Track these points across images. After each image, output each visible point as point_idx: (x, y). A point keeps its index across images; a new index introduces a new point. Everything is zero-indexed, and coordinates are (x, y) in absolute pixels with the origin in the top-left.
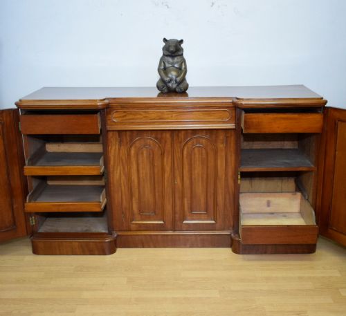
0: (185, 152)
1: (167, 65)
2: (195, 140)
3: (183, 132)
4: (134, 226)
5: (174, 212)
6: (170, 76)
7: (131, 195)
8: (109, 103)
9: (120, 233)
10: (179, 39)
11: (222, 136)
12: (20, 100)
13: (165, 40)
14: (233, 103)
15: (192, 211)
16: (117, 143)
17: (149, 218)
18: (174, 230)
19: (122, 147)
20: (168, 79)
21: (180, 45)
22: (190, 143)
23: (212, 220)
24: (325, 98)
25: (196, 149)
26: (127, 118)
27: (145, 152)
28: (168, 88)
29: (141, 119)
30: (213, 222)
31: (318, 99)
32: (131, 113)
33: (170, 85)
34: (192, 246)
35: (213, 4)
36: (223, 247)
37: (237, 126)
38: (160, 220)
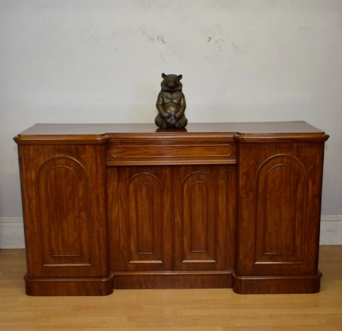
0: (185, 189)
1: (166, 101)
2: (195, 176)
3: (183, 168)
4: (132, 265)
5: (173, 252)
6: (169, 111)
7: (129, 234)
8: (109, 139)
9: (117, 273)
10: (178, 75)
11: (222, 173)
12: (19, 135)
13: (163, 75)
14: (234, 138)
15: (192, 250)
16: (116, 179)
17: (148, 258)
18: (173, 269)
19: (121, 184)
20: (167, 114)
21: (179, 80)
22: (190, 179)
23: (212, 259)
24: (327, 133)
25: (196, 186)
26: (127, 153)
27: (144, 189)
28: (167, 123)
29: (141, 154)
30: (214, 261)
31: (319, 133)
32: (131, 149)
33: (169, 120)
34: (192, 287)
35: (210, 38)
36: (223, 287)
37: (238, 161)
38: (159, 260)
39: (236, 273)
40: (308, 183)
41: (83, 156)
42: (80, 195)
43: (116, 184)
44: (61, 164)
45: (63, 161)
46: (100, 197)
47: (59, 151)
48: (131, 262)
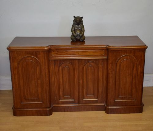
0: (84, 69)
2: (89, 63)
3: (83, 60)
4: (61, 102)
5: (79, 96)
6: (77, 33)
7: (59, 88)
8: (50, 48)
9: (54, 106)
11: (101, 62)
12: (9, 47)
13: (74, 17)
14: (106, 47)
15: (87, 95)
16: (53, 65)
17: (67, 98)
18: (79, 103)
19: (56, 67)
20: (76, 35)
22: (87, 65)
25: (89, 68)
26: (58, 54)
27: (66, 69)
29: (65, 55)
30: (97, 99)
31: (144, 46)
32: (60, 52)
33: (77, 37)
34: (87, 111)
36: (101, 110)
37: (108, 58)
38: (72, 99)
39: (107, 105)
40: (138, 67)
41: (38, 56)
42: (38, 73)
43: (53, 67)
44: (29, 60)
45: (30, 58)
46: (47, 73)
47: (28, 54)
48: (61, 100)
